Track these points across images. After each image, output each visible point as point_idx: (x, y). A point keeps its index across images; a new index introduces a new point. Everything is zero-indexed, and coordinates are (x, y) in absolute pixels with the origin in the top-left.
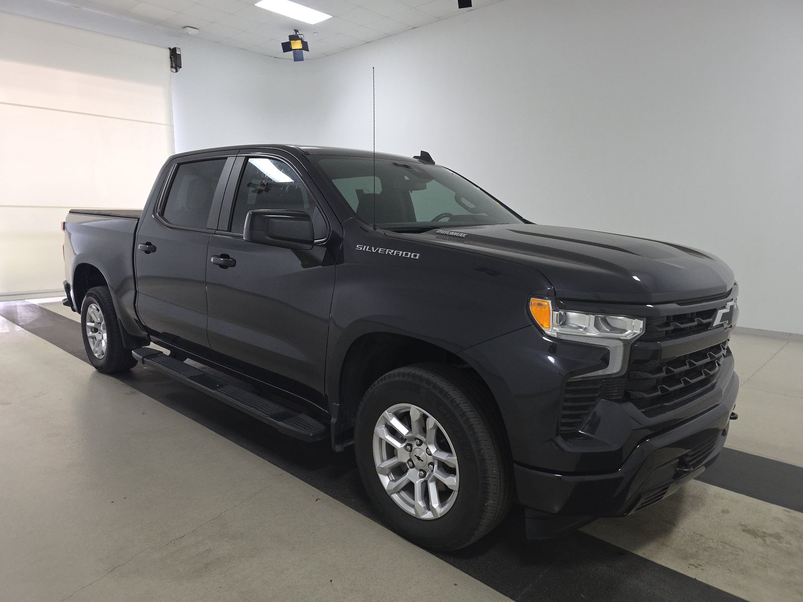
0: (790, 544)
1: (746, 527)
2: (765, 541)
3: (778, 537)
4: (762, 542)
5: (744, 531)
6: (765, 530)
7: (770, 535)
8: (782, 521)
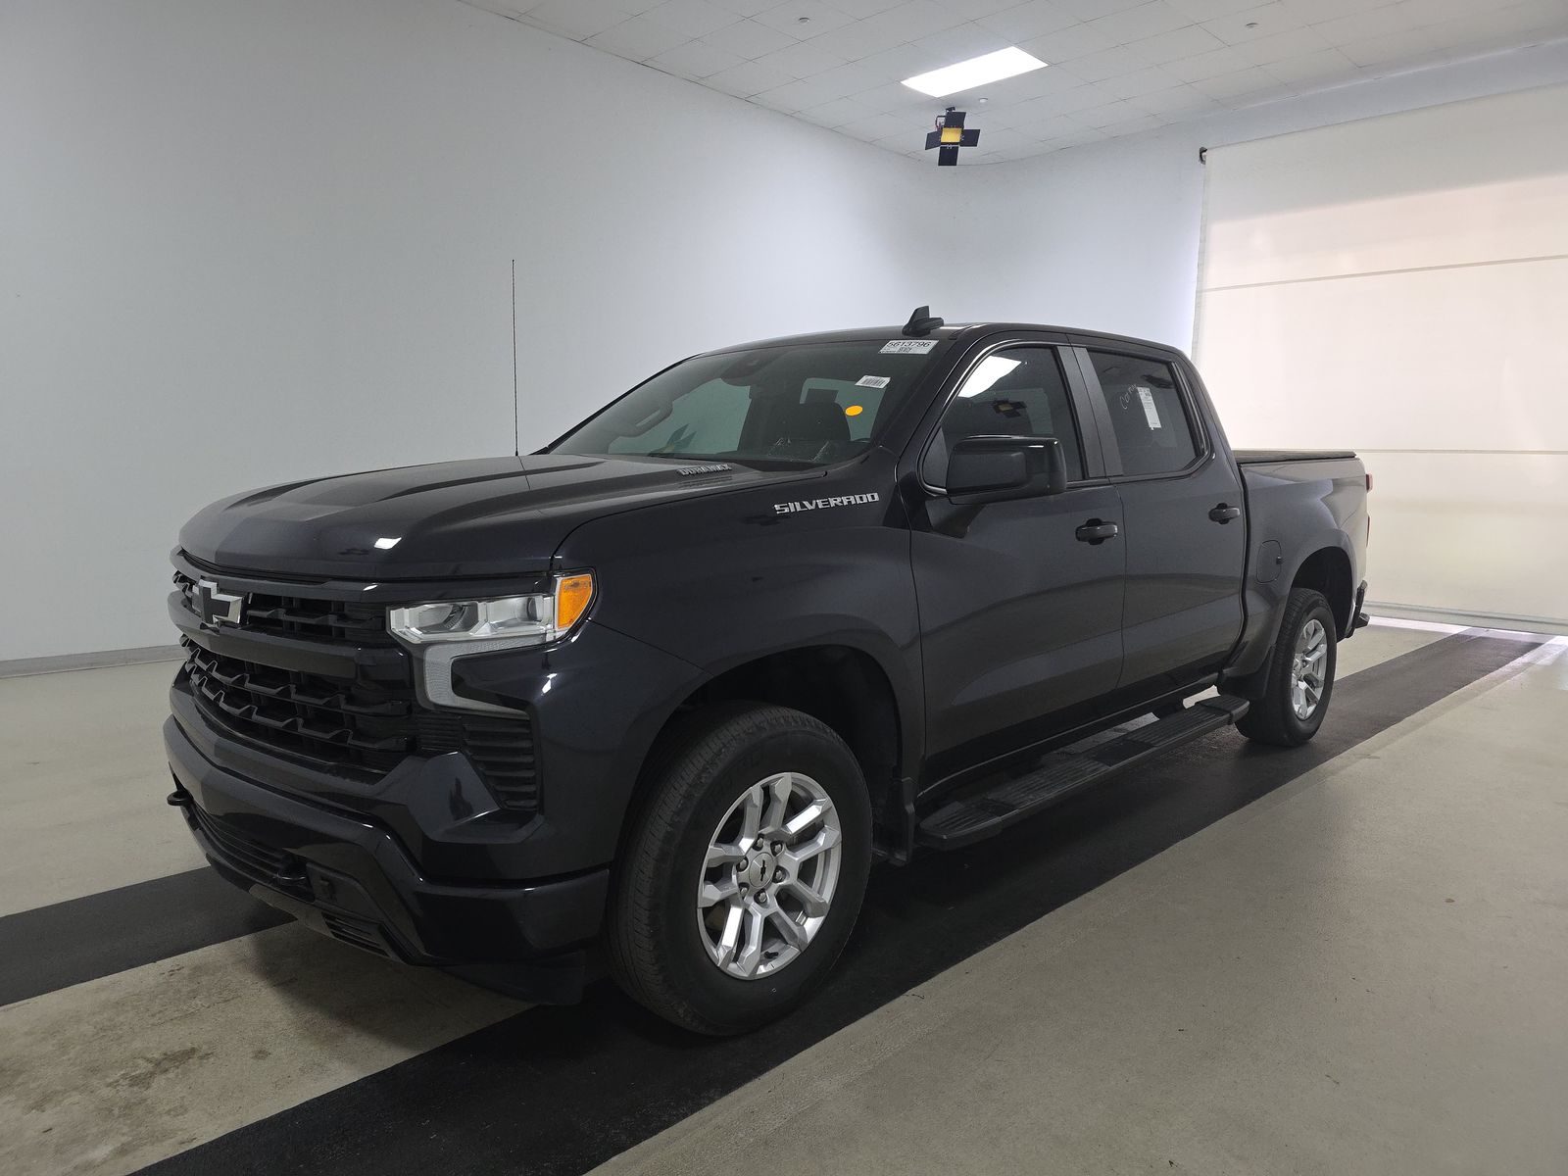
0: (109, 1085)
1: (201, 1058)
2: (149, 1061)
3: (140, 1081)
4: (149, 1056)
5: (193, 1050)
6: (171, 1075)
7: (152, 1074)
8: (168, 1112)
